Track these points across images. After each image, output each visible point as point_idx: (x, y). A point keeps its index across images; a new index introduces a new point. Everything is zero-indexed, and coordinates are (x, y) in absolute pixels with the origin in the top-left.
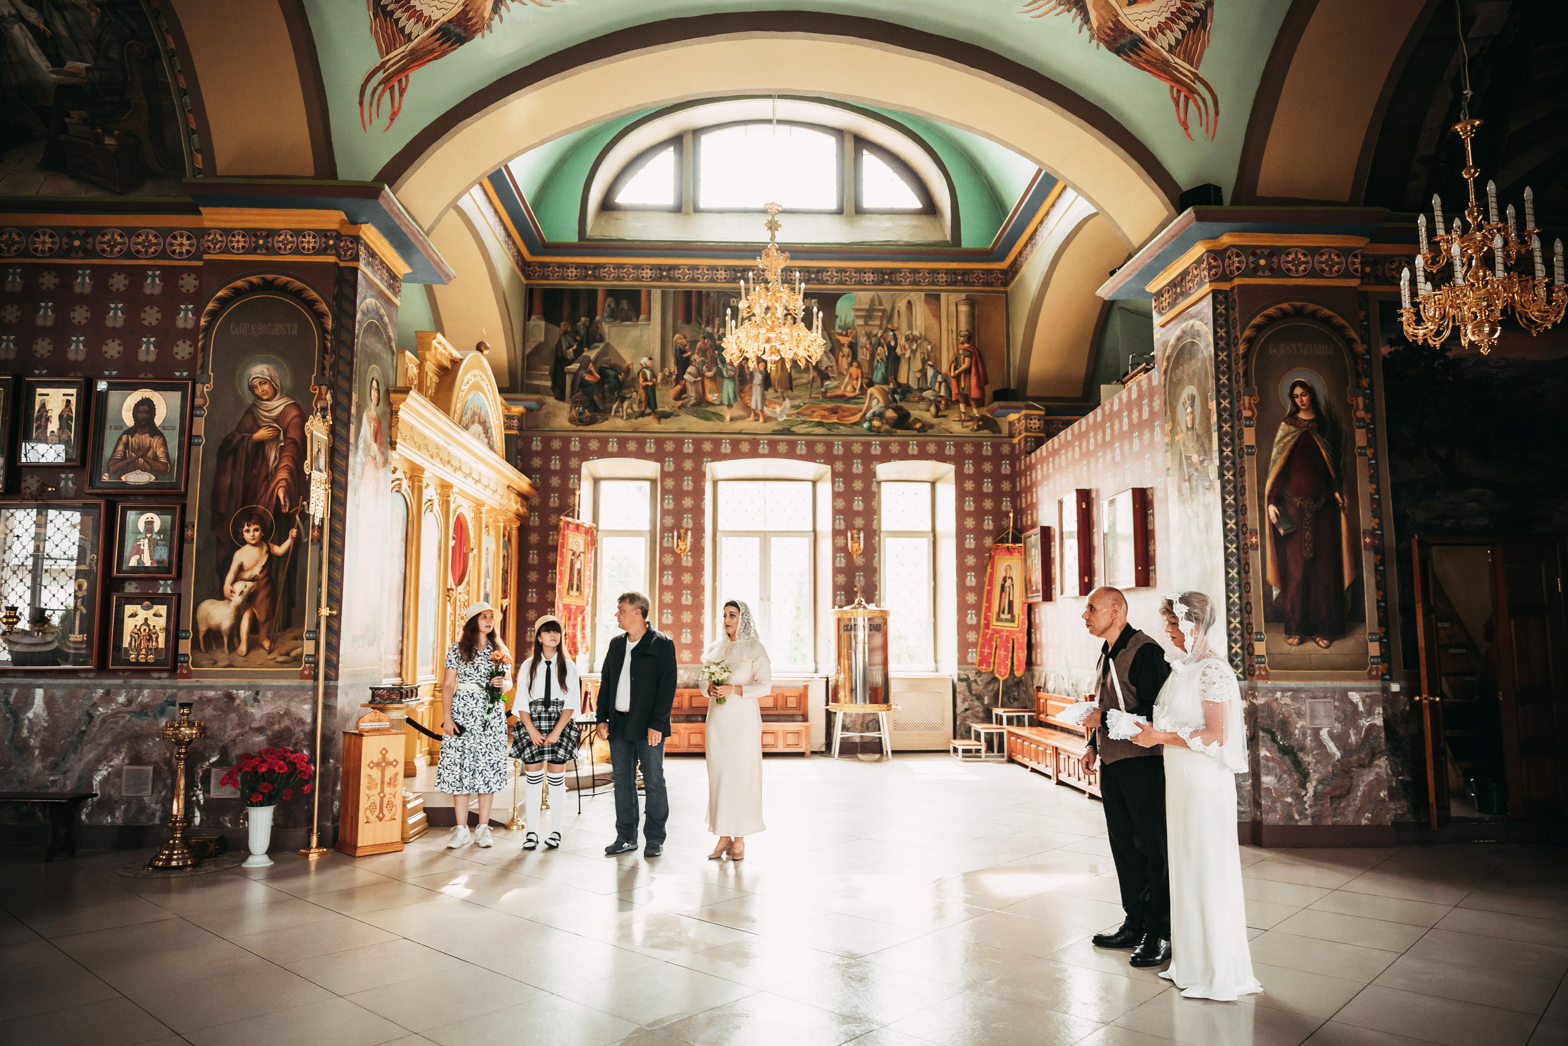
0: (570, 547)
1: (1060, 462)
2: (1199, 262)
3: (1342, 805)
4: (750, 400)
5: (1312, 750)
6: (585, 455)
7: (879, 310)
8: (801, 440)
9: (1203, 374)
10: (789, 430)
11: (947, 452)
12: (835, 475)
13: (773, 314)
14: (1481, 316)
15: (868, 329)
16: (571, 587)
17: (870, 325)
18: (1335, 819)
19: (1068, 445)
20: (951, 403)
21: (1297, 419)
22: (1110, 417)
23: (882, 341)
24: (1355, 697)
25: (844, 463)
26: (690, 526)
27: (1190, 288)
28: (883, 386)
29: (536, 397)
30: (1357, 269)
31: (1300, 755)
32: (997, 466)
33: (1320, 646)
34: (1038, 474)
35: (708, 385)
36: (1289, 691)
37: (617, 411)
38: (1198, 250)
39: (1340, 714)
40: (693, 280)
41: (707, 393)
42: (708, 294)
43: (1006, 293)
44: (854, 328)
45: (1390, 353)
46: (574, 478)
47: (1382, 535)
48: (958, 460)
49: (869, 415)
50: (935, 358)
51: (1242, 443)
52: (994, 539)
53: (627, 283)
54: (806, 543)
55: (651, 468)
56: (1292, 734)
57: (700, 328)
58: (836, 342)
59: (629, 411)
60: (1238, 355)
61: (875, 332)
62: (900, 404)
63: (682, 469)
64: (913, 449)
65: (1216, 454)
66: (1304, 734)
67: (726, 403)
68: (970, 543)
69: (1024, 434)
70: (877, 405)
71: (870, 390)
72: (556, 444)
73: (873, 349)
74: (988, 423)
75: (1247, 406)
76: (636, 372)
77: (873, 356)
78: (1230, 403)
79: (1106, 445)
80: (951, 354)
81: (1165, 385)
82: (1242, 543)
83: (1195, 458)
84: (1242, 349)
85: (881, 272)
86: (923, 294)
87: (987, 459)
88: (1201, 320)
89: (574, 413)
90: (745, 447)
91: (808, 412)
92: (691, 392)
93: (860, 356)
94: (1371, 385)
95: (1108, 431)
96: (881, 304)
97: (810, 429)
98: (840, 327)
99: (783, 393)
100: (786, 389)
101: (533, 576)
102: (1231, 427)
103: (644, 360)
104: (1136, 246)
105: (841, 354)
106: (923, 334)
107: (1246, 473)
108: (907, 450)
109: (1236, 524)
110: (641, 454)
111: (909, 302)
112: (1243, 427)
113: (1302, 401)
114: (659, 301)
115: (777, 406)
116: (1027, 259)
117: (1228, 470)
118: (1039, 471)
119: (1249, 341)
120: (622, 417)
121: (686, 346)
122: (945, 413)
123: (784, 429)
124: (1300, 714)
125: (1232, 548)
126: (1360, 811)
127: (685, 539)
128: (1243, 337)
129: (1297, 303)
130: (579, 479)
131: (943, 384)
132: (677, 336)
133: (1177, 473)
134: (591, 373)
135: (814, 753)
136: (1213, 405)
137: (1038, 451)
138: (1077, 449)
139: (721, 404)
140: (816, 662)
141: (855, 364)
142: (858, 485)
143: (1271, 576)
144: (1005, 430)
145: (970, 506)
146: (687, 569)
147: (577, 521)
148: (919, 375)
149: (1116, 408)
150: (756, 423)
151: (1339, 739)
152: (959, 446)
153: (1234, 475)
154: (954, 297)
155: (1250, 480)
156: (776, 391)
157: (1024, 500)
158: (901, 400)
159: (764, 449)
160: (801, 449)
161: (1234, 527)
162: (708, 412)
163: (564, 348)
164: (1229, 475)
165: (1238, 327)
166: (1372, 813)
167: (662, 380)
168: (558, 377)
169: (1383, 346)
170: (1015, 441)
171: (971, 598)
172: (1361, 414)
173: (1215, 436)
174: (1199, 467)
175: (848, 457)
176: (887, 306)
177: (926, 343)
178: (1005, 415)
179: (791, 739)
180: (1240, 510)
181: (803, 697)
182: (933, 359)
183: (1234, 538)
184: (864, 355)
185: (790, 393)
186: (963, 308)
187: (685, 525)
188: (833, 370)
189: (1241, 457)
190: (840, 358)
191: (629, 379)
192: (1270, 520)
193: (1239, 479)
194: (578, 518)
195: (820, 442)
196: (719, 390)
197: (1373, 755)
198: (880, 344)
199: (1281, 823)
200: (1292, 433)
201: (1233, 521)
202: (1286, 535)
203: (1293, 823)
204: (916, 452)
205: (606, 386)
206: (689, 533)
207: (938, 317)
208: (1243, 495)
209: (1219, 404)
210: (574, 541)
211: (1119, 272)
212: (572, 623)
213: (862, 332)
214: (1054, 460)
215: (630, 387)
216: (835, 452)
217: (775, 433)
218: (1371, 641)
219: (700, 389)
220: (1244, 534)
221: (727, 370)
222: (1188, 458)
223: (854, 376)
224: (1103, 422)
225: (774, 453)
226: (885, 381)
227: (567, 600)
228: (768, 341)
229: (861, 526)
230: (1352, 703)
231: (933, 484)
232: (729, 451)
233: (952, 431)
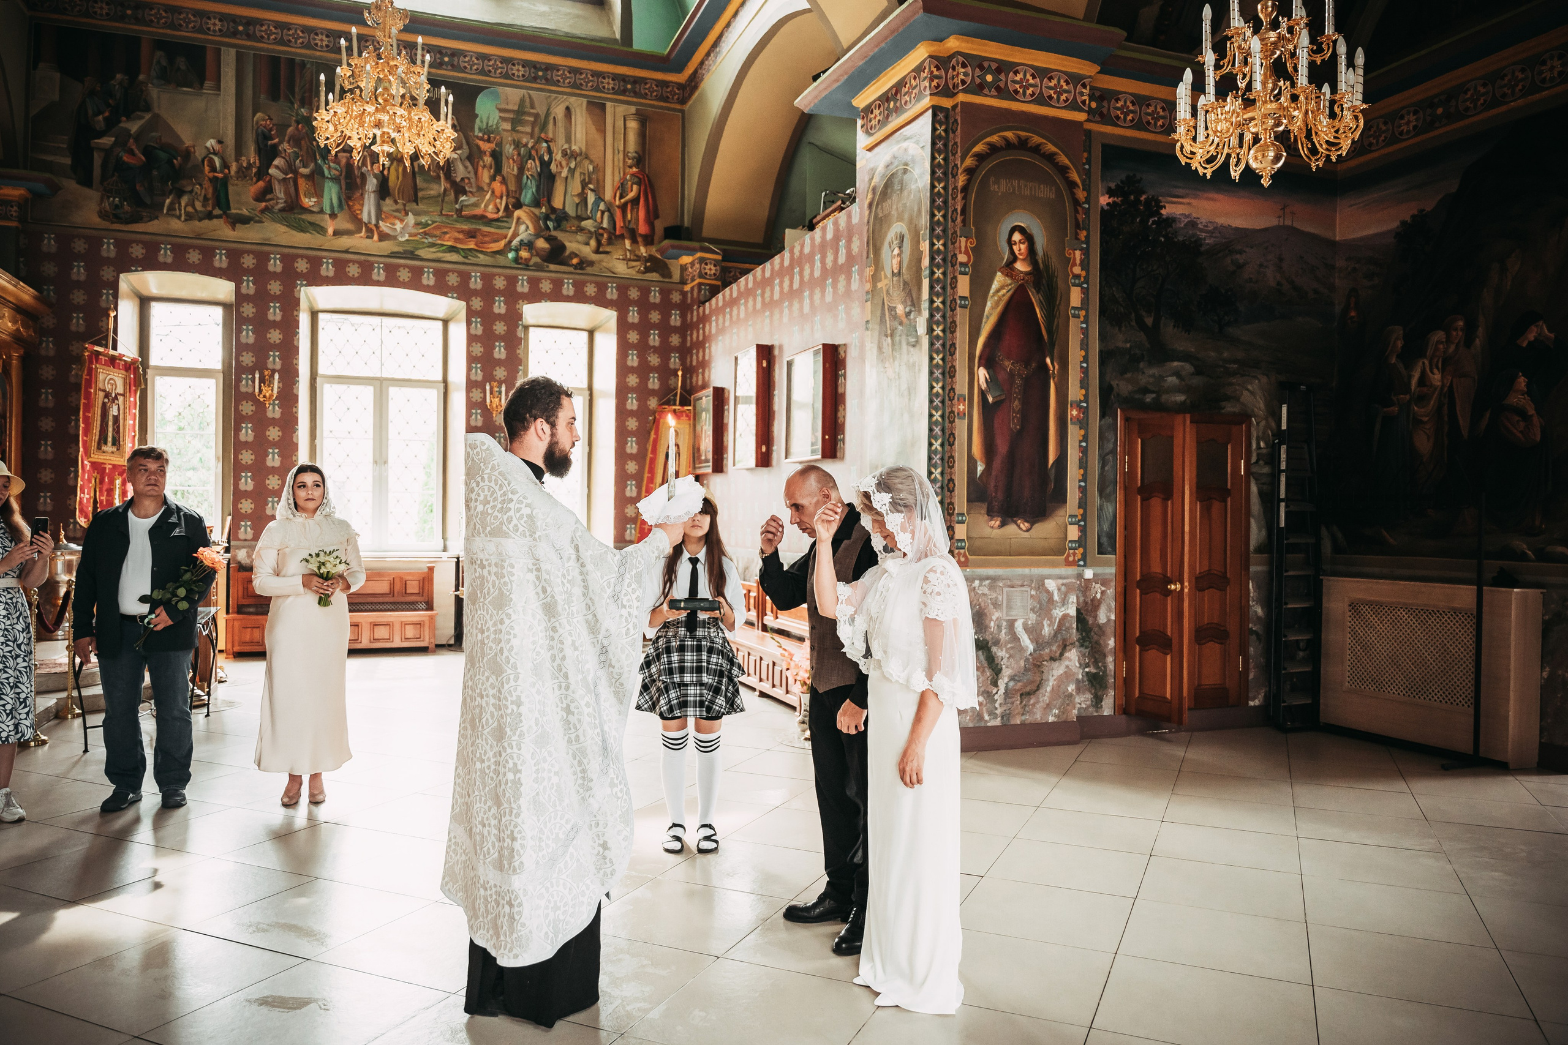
0: (101, 386)
1: (739, 312)
2: (919, 69)
3: (1032, 702)
4: (361, 210)
5: (1007, 643)
6: (127, 264)
7: (530, 114)
8: (428, 267)
9: (916, 209)
10: (412, 253)
11: (609, 296)
12: (471, 314)
13: (386, 89)
14: (1266, 139)
15: (516, 136)
16: (103, 440)
17: (518, 131)
18: (1023, 718)
19: (748, 293)
20: (614, 238)
21: (1013, 269)
22: (798, 262)
23: (533, 153)
24: (1051, 585)
25: (483, 300)
26: (278, 366)
27: (906, 103)
28: (532, 209)
29: (47, 175)
30: (1085, 101)
31: (994, 649)
32: (666, 317)
33: (1021, 529)
34: (713, 327)
35: (303, 184)
36: (987, 579)
37: (171, 208)
38: (920, 54)
39: (1035, 604)
40: (282, 42)
41: (302, 196)
42: (303, 65)
43: (682, 112)
44: (498, 133)
45: (1108, 204)
46: (108, 294)
47: (1087, 407)
48: (621, 306)
49: (515, 242)
50: (598, 181)
51: (954, 293)
52: (659, 400)
53: (185, 34)
54: (433, 396)
55: (224, 289)
56: (987, 627)
57: (292, 108)
58: (475, 148)
59: (190, 209)
60: (956, 188)
61: (524, 140)
62: (554, 233)
63: (267, 292)
64: (568, 289)
65: (925, 305)
66: (999, 627)
67: (328, 212)
68: (632, 404)
69: (698, 281)
70: (525, 232)
71: (517, 213)
72: (80, 246)
73: (522, 163)
74: (656, 265)
75: (963, 249)
76: (200, 159)
77: (521, 170)
78: (944, 245)
79: (793, 294)
80: (617, 179)
81: (868, 222)
82: (948, 410)
83: (900, 309)
84: (961, 180)
85: (534, 66)
86: (585, 101)
87: (654, 307)
88: (917, 142)
89: (106, 205)
90: (353, 270)
91: (438, 233)
92: (279, 192)
93: (505, 170)
94: (1087, 237)
95: (797, 278)
96: (532, 107)
97: (440, 255)
98: (480, 130)
99: (405, 205)
100: (409, 201)
101: (47, 424)
102: (944, 274)
103: (211, 143)
104: (845, 46)
105: (481, 163)
106: (584, 149)
107: (958, 329)
108: (561, 290)
109: (943, 388)
110: (206, 269)
111: (568, 109)
112: (957, 274)
113: (1020, 250)
114: (233, 65)
115: (397, 222)
116: (709, 70)
117: (938, 324)
118: (714, 324)
119: (970, 172)
120: (179, 217)
121: (271, 130)
122: (608, 249)
123: (405, 252)
124: (996, 605)
125: (937, 416)
126: (1048, 707)
127: (271, 383)
128: (963, 166)
129: (1022, 133)
130: (116, 296)
131: (606, 214)
132: (259, 115)
133: (877, 327)
134: (131, 152)
135: (440, 647)
136: (925, 246)
137: (714, 300)
138: (759, 299)
139: (321, 211)
140: (444, 538)
141: (498, 178)
142: (500, 328)
143: (977, 450)
144: (676, 277)
145: (633, 360)
146: (274, 422)
147: (112, 352)
148: (577, 200)
149: (807, 250)
150: (369, 241)
151: (1033, 631)
152: (623, 289)
153: (943, 331)
154: (622, 109)
155: (962, 336)
156: (396, 202)
157: (695, 357)
158: (555, 229)
159: (379, 274)
160: (429, 279)
161: (940, 391)
162: (303, 220)
163: (90, 112)
164: (938, 331)
165: (959, 154)
166: (1059, 709)
167: (237, 172)
168: (81, 153)
169: (1103, 195)
170: (687, 288)
171: (632, 467)
172: (1077, 270)
173: (926, 283)
174: (905, 320)
175: (488, 293)
176: (541, 109)
177: (588, 162)
178: (677, 257)
179: (410, 632)
180: (949, 373)
181: (427, 579)
182: (594, 181)
183: (939, 404)
184: (510, 168)
185: (414, 206)
186: (633, 125)
187: (270, 366)
188: (470, 183)
189: (953, 310)
190: (480, 169)
191: (189, 165)
192: (979, 384)
193: (949, 335)
194: (115, 348)
195: (453, 271)
196: (319, 193)
197: (1064, 648)
198: (530, 157)
199: (971, 725)
200: (1007, 286)
201: (940, 385)
202: (994, 403)
203: (982, 724)
204: (571, 293)
205: (155, 173)
206: (277, 376)
207: (602, 131)
208: (952, 354)
209: (932, 244)
210: (111, 380)
211: (823, 77)
212: (105, 487)
213: (508, 138)
214: (731, 310)
215: (191, 178)
216: (472, 286)
217: (394, 255)
218: (1071, 524)
219: (292, 190)
220: (951, 400)
221: (329, 168)
222: (892, 309)
223: (498, 193)
224: (791, 267)
225: (391, 281)
226: (536, 203)
227: (96, 457)
228: (378, 124)
229: (503, 378)
230: (1048, 591)
231: (591, 333)
232: (331, 273)
233: (615, 270)
